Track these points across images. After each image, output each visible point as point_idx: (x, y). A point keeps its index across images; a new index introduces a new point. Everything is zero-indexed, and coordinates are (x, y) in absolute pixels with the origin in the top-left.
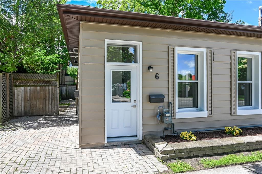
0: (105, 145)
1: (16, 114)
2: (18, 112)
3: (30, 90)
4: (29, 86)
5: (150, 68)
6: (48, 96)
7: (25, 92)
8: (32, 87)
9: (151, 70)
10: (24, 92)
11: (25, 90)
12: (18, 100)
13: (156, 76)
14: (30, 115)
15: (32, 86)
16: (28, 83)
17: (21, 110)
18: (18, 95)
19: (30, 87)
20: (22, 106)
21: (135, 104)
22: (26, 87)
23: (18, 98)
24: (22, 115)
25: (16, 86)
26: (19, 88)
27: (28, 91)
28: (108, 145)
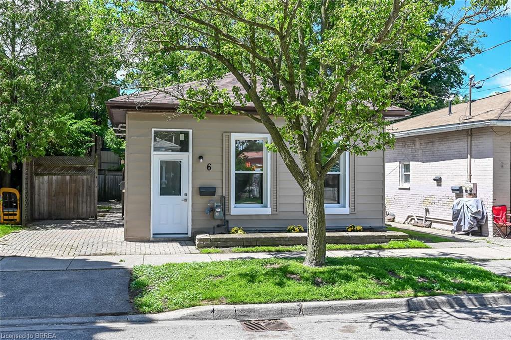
0: (151, 239)
1: (36, 215)
2: (40, 213)
3: (57, 180)
4: (55, 174)
5: (201, 157)
6: (81, 189)
7: (50, 183)
8: (59, 176)
9: (201, 160)
10: (47, 184)
11: (49, 180)
12: (39, 195)
13: (208, 167)
14: (56, 217)
15: (59, 174)
16: (53, 170)
17: (44, 210)
18: (40, 188)
19: (56, 176)
20: (45, 204)
21: (186, 197)
22: (50, 176)
23: (39, 191)
24: (45, 217)
25: (37, 175)
26: (41, 177)
27: (54, 182)
28: (154, 239)
